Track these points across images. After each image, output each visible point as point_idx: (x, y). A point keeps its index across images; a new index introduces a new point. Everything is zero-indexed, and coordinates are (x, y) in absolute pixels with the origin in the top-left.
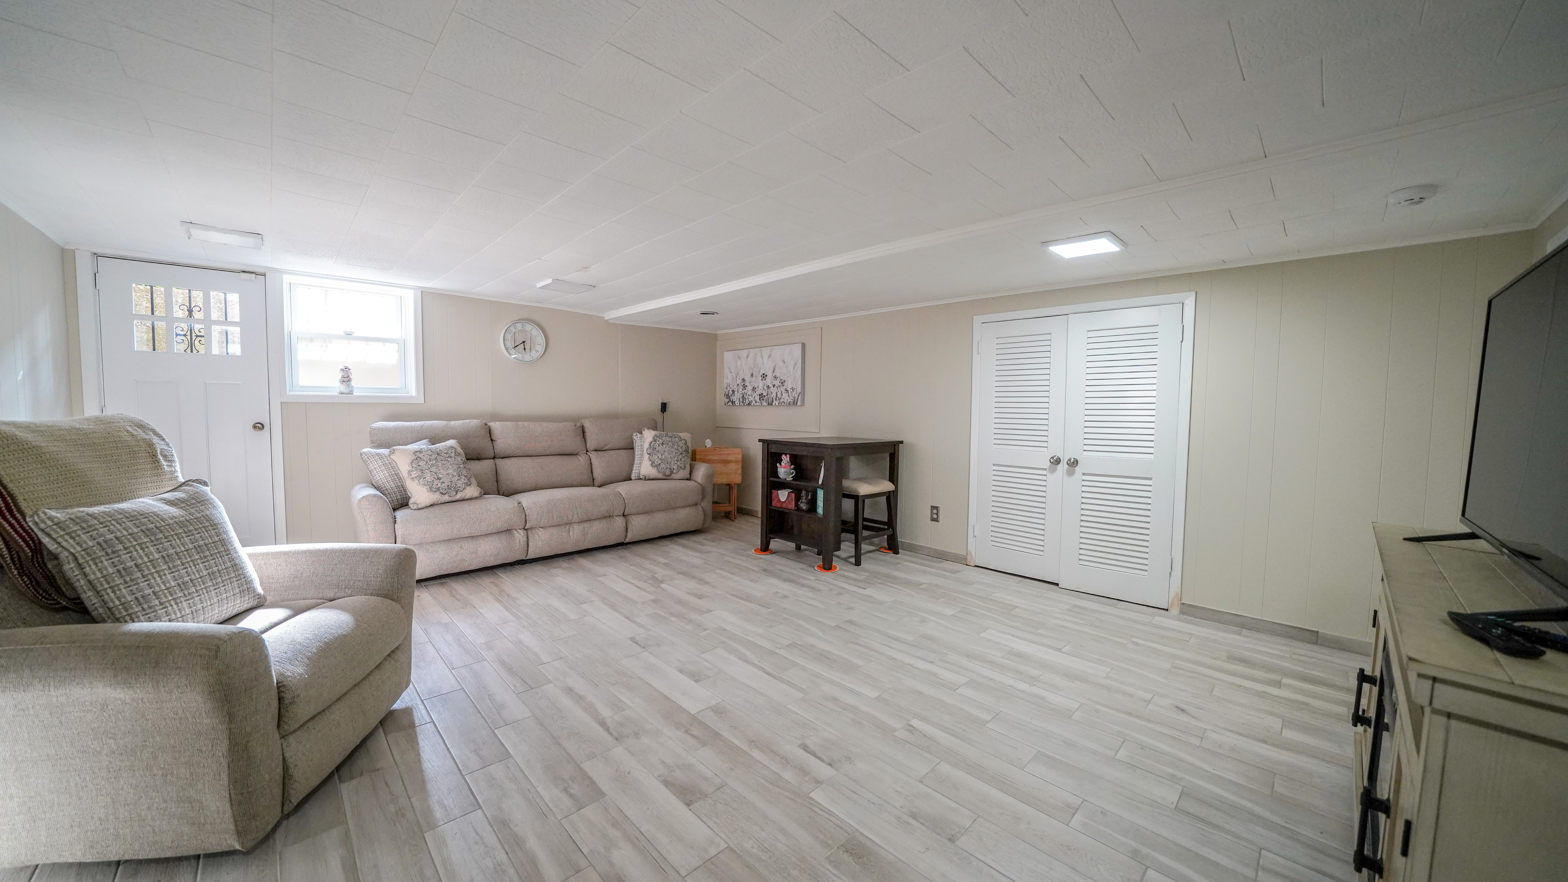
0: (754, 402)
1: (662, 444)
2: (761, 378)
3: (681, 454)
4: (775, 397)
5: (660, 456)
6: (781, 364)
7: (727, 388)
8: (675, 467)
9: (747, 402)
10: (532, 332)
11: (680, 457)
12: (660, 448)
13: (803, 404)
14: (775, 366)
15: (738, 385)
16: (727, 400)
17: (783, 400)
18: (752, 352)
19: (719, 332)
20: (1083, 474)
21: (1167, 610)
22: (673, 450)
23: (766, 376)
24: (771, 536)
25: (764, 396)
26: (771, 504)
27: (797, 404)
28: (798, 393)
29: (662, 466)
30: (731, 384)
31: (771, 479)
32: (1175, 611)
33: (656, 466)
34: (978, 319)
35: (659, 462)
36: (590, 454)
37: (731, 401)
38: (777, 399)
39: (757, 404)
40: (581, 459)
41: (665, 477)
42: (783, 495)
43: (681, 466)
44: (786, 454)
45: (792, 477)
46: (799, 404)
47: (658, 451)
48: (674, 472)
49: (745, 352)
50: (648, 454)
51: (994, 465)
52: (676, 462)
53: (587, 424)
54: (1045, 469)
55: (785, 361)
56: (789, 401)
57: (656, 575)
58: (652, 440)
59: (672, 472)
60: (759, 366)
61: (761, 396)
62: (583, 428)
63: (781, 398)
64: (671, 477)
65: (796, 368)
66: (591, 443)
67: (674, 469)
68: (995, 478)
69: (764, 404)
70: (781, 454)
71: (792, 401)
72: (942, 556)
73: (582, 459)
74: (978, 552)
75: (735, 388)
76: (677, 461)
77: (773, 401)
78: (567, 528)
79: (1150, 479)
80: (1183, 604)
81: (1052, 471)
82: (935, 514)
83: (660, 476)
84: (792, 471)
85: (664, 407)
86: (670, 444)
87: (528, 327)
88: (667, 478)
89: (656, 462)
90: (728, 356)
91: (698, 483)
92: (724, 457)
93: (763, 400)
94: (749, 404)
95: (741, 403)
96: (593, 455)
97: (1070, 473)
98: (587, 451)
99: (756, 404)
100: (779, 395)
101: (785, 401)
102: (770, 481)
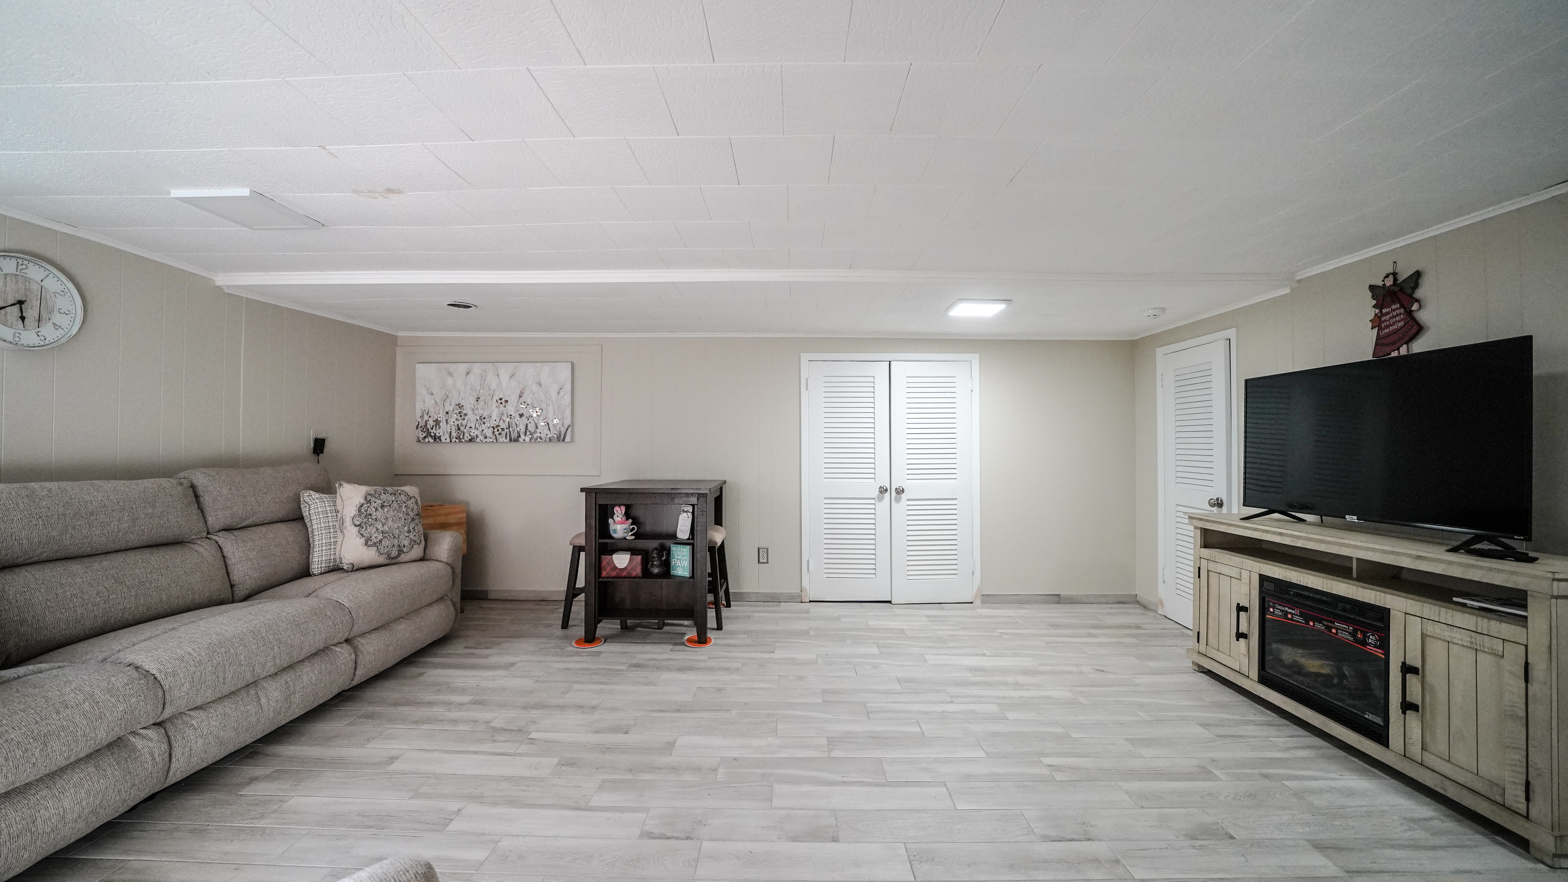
0: (481, 437)
1: (382, 506)
2: (497, 404)
3: (413, 519)
4: (523, 430)
5: (380, 527)
6: (535, 387)
7: (422, 417)
8: (406, 542)
9: (467, 437)
10: (43, 284)
11: (412, 526)
12: (379, 514)
13: (572, 441)
14: (524, 389)
15: (447, 413)
16: (422, 435)
17: (539, 435)
18: (477, 369)
19: (401, 334)
20: (908, 500)
21: (972, 603)
22: (401, 515)
23: (507, 401)
24: (600, 618)
25: (503, 430)
26: (600, 576)
27: (563, 440)
28: (566, 426)
29: (386, 542)
30: (432, 410)
31: (600, 541)
32: (978, 602)
33: (374, 545)
34: (805, 357)
35: (380, 537)
36: (214, 537)
37: (431, 436)
38: (528, 433)
39: (488, 440)
40: (201, 549)
41: (388, 562)
42: (621, 560)
43: (415, 539)
44: (620, 505)
45: (632, 535)
46: (568, 439)
47: (376, 520)
48: (405, 550)
49: (463, 368)
50: (356, 526)
51: (825, 498)
52: (407, 534)
53: (200, 479)
54: (874, 499)
55: (543, 384)
56: (550, 436)
57: (492, 724)
58: (363, 501)
59: (401, 552)
60: (492, 388)
61: (496, 430)
62: (193, 487)
63: (535, 432)
64: (399, 560)
65: (562, 394)
66: (216, 519)
67: (404, 546)
68: (826, 511)
69: (502, 439)
70: (614, 506)
71: (555, 436)
72: (774, 599)
73: (204, 550)
74: (814, 587)
75: (442, 417)
76: (409, 532)
77: (519, 436)
78: (252, 692)
79: (956, 499)
80: (983, 595)
81: (880, 499)
82: (762, 555)
83: (382, 560)
84: (631, 527)
85: (319, 445)
86: (395, 504)
87: (35, 272)
88: (392, 562)
89: (373, 538)
90: (422, 370)
91: (444, 562)
92: (441, 519)
93: (500, 434)
94: (470, 440)
95: (454, 440)
96: (227, 542)
97: (898, 500)
98: (208, 533)
99: (486, 440)
100: (531, 428)
101: (543, 436)
102: (599, 543)
